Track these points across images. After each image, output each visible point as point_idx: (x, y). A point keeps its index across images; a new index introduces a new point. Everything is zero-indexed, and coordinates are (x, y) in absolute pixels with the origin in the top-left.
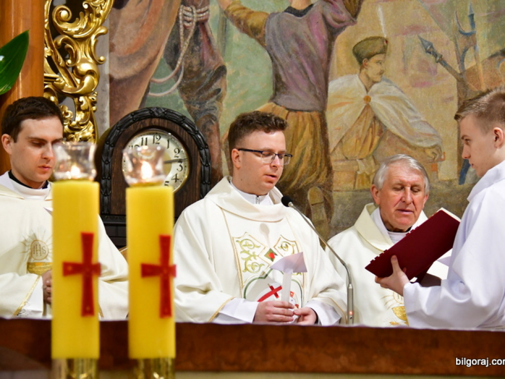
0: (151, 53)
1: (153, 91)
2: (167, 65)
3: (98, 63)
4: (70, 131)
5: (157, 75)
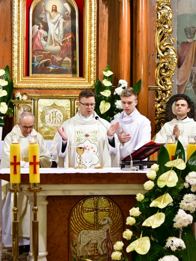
1: (187, 88)
2: (190, 82)
3: (172, 82)
4: (165, 99)
5: (188, 84)
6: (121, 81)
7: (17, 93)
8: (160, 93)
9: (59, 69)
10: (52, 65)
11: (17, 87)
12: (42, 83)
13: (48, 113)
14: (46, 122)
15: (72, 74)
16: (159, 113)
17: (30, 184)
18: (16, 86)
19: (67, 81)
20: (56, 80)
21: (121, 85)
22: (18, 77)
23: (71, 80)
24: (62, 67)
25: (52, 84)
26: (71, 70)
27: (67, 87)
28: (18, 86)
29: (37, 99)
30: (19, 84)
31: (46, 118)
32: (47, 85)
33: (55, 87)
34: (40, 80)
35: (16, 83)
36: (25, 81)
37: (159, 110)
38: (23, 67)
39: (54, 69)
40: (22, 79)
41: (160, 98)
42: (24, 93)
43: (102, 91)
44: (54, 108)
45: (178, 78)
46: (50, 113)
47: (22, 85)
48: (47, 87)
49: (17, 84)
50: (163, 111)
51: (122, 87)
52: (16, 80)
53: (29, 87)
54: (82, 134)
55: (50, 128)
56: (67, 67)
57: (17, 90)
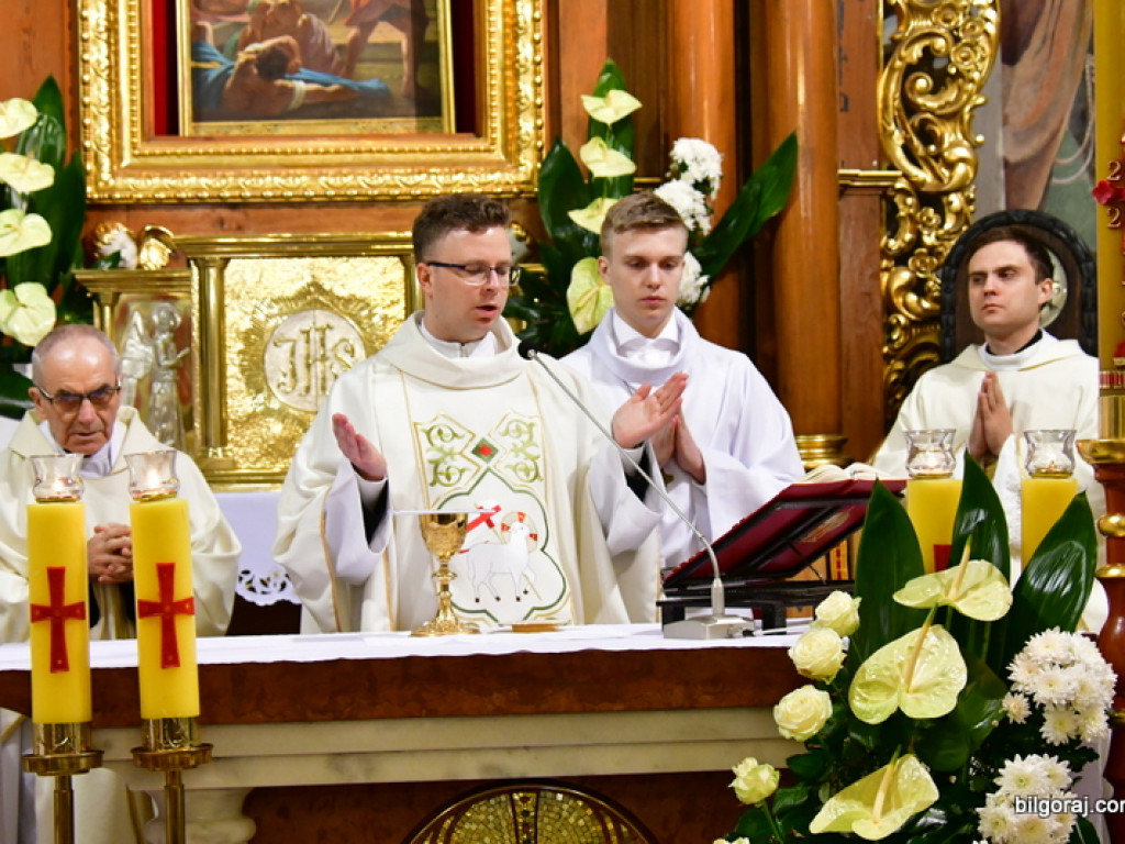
0: (1053, 124)
1: (1060, 176)
2: (1072, 140)
3: (974, 146)
4: (936, 243)
5: (1062, 154)
6: (683, 149)
7: (107, 231)
8: (906, 206)
9: (345, 90)
10: (302, 70)
11: (106, 196)
12: (248, 172)
13: (282, 335)
14: (269, 390)
15: (418, 115)
16: (902, 320)
17: (147, 722)
18: (103, 191)
19: (389, 157)
20: (326, 152)
21: (684, 167)
22: (111, 142)
23: (412, 151)
24: (361, 78)
25: (307, 175)
26: (407, 96)
27: (385, 191)
28: (114, 189)
29: (220, 263)
30: (120, 182)
31: (269, 367)
32: (278, 181)
33: (322, 193)
34: (239, 153)
35: (106, 176)
36: (152, 161)
37: (905, 305)
38: (137, 87)
39: (317, 92)
40: (137, 152)
41: (908, 236)
42: (148, 228)
43: (582, 206)
44: (315, 308)
45: (1005, 121)
46: (294, 337)
47: (141, 183)
48: (278, 193)
49: (112, 182)
50: (926, 310)
51: (692, 182)
52: (106, 162)
53: (176, 198)
54: (457, 445)
55: (295, 418)
56: (387, 76)
57: (111, 213)
